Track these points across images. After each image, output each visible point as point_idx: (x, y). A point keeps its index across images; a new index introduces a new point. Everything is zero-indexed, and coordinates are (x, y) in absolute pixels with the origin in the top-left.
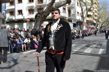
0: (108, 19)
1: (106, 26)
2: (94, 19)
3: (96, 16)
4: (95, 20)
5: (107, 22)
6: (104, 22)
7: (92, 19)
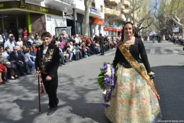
0: (149, 13)
1: (146, 28)
2: (122, 12)
3: (127, 6)
4: (126, 15)
5: (148, 19)
6: (142, 20)
7: (119, 12)
